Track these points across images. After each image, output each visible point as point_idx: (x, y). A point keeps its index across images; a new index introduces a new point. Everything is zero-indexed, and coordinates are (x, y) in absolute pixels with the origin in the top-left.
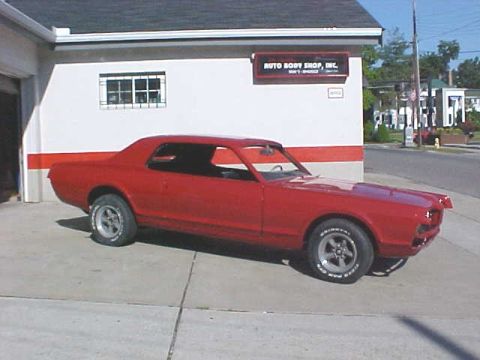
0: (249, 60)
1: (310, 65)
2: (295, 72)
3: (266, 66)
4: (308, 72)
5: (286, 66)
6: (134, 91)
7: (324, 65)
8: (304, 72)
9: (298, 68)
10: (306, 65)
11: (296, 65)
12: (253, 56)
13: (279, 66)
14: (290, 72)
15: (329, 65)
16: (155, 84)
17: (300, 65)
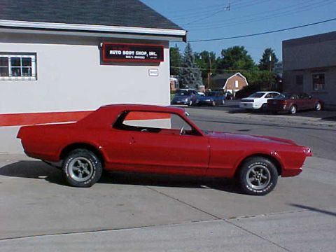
0: (97, 47)
1: (140, 53)
2: (130, 57)
3: (111, 52)
4: (139, 57)
5: (124, 53)
6: (10, 67)
7: (148, 53)
8: (136, 57)
9: (132, 55)
10: (137, 53)
11: (130, 53)
12: (102, 44)
13: (120, 52)
14: (127, 57)
15: (152, 53)
16: (28, 62)
17: (133, 53)
